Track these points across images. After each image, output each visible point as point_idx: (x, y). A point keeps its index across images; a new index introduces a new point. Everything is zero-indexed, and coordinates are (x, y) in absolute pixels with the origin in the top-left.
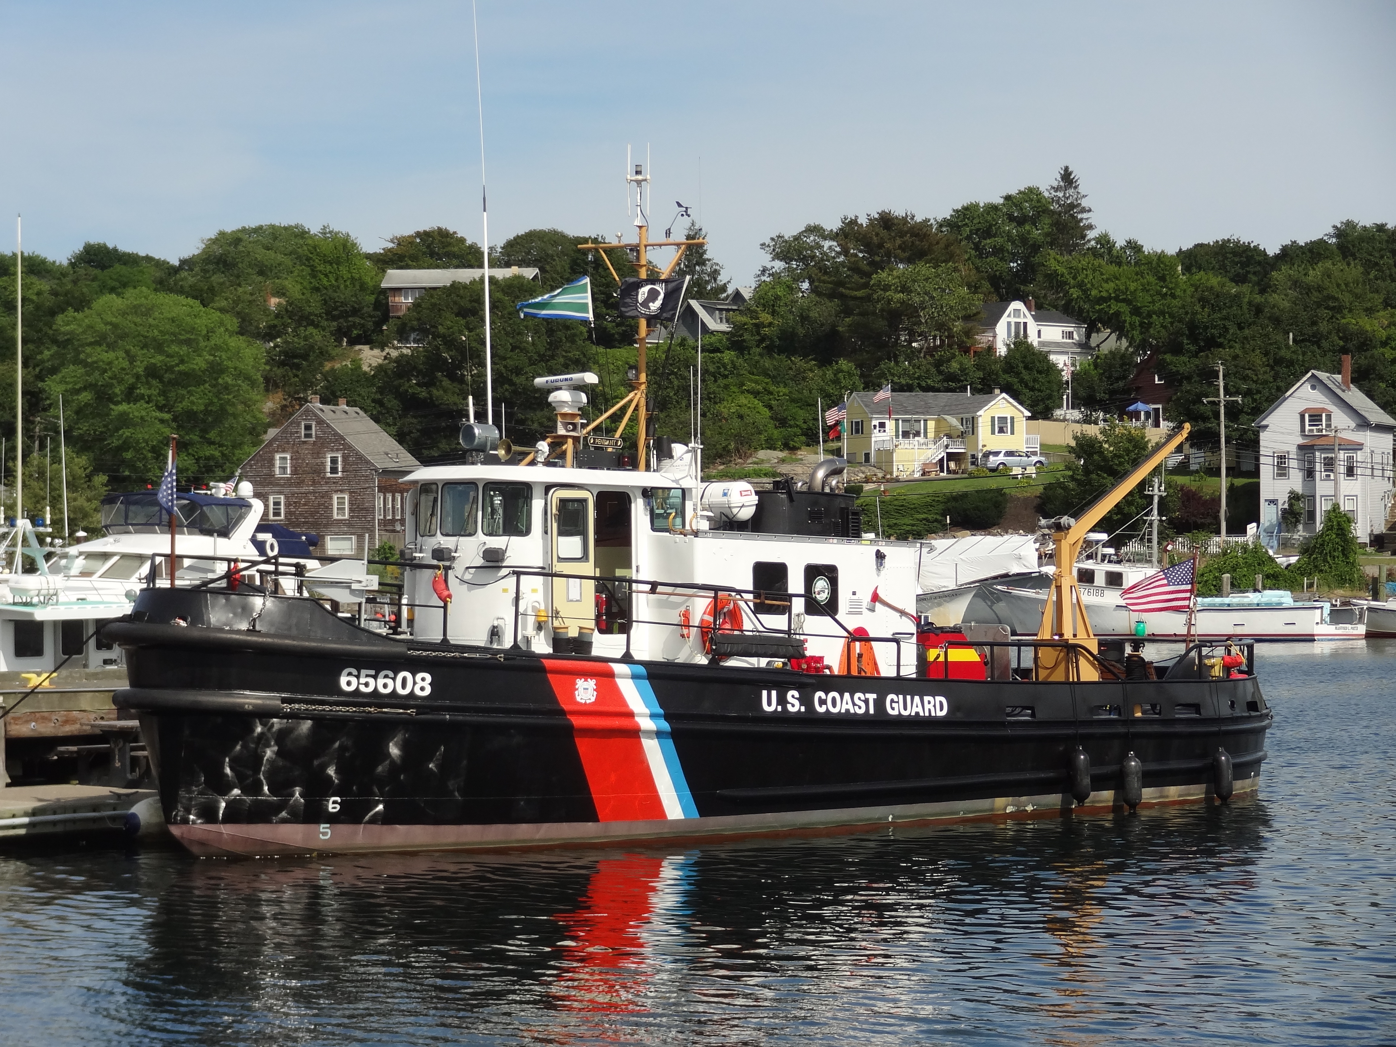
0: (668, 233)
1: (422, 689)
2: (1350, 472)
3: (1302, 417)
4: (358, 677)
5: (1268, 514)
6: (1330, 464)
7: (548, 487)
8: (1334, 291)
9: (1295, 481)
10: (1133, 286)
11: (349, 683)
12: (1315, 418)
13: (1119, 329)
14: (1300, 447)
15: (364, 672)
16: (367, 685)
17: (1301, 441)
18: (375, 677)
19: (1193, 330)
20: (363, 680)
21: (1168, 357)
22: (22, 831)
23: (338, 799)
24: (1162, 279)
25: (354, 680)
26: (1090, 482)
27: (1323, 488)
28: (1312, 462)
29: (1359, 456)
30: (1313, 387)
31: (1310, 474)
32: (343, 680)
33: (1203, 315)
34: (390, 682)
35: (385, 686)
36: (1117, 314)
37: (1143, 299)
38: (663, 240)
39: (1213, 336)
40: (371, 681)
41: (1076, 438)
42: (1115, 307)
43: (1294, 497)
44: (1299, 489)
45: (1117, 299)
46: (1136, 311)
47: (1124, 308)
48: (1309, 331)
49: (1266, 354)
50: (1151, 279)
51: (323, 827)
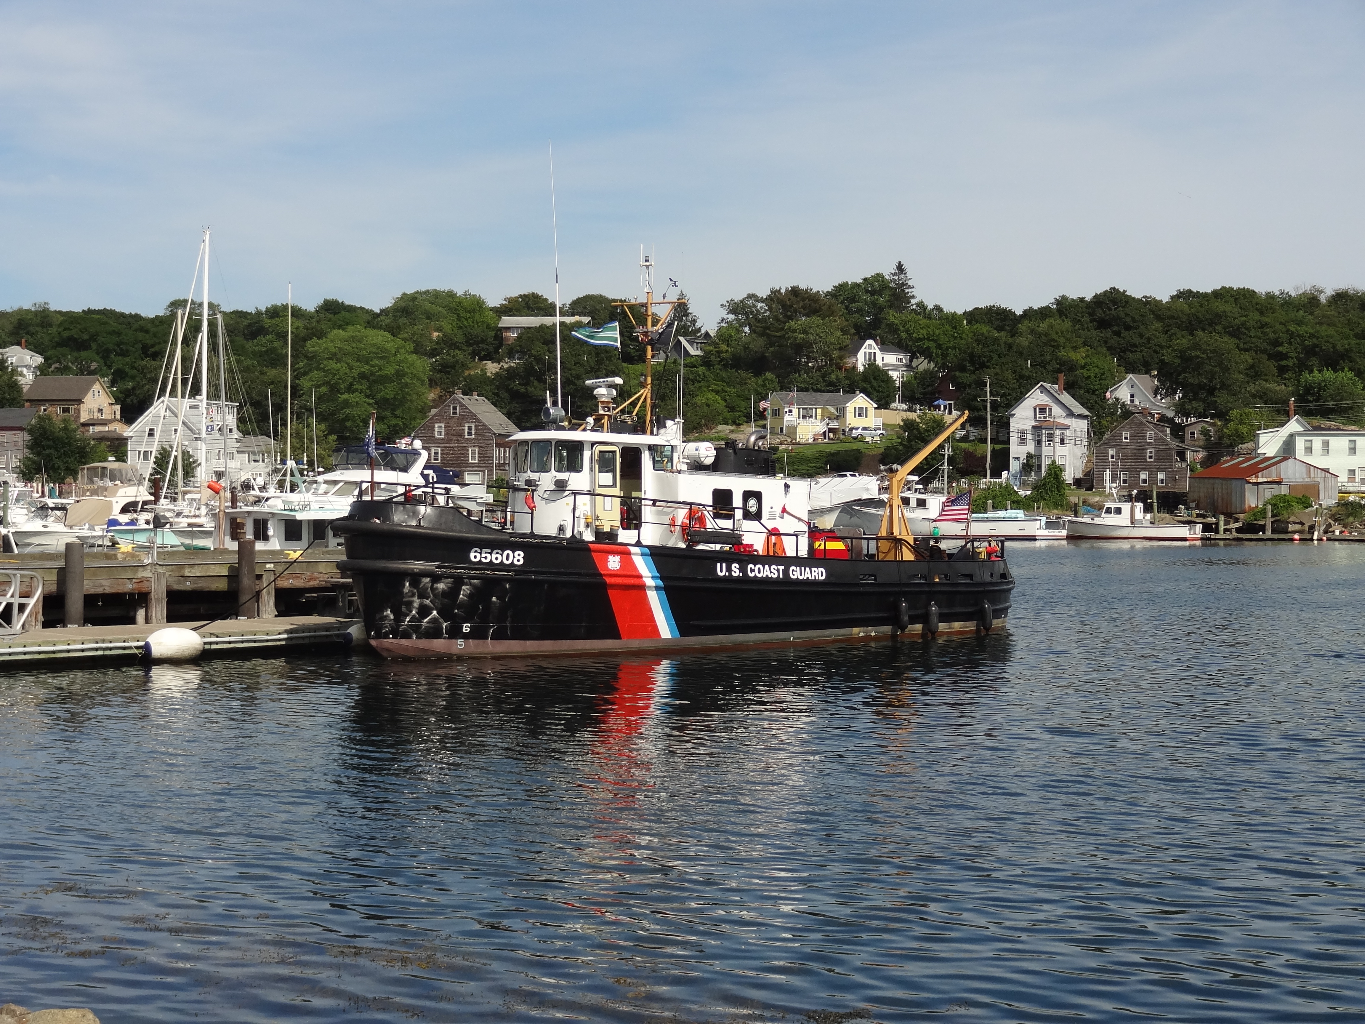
0: (664, 296)
1: (518, 560)
2: (1062, 442)
3: (1035, 409)
4: (481, 553)
5: (1014, 466)
6: (1050, 437)
7: (593, 444)
8: (1054, 336)
9: (1030, 447)
10: (937, 332)
11: (475, 557)
12: (1043, 410)
13: (930, 357)
14: (1033, 427)
15: (484, 550)
16: (486, 558)
17: (1034, 423)
18: (491, 553)
19: (973, 358)
20: (483, 555)
21: (957, 373)
22: (284, 643)
23: (468, 625)
24: (955, 328)
25: (478, 555)
26: (911, 446)
27: (1046, 451)
28: (1040, 436)
29: (1068, 433)
30: (1042, 392)
31: (1039, 443)
32: (472, 555)
33: (978, 349)
34: (499, 556)
35: (497, 559)
36: (928, 348)
37: (943, 339)
38: (662, 301)
39: (984, 362)
40: (488, 555)
41: (903, 420)
42: (927, 344)
43: (1029, 456)
44: (1032, 452)
45: (928, 339)
46: (939, 346)
47: (932, 344)
48: (1039, 359)
49: (1015, 372)
50: (948, 328)
51: (460, 641)
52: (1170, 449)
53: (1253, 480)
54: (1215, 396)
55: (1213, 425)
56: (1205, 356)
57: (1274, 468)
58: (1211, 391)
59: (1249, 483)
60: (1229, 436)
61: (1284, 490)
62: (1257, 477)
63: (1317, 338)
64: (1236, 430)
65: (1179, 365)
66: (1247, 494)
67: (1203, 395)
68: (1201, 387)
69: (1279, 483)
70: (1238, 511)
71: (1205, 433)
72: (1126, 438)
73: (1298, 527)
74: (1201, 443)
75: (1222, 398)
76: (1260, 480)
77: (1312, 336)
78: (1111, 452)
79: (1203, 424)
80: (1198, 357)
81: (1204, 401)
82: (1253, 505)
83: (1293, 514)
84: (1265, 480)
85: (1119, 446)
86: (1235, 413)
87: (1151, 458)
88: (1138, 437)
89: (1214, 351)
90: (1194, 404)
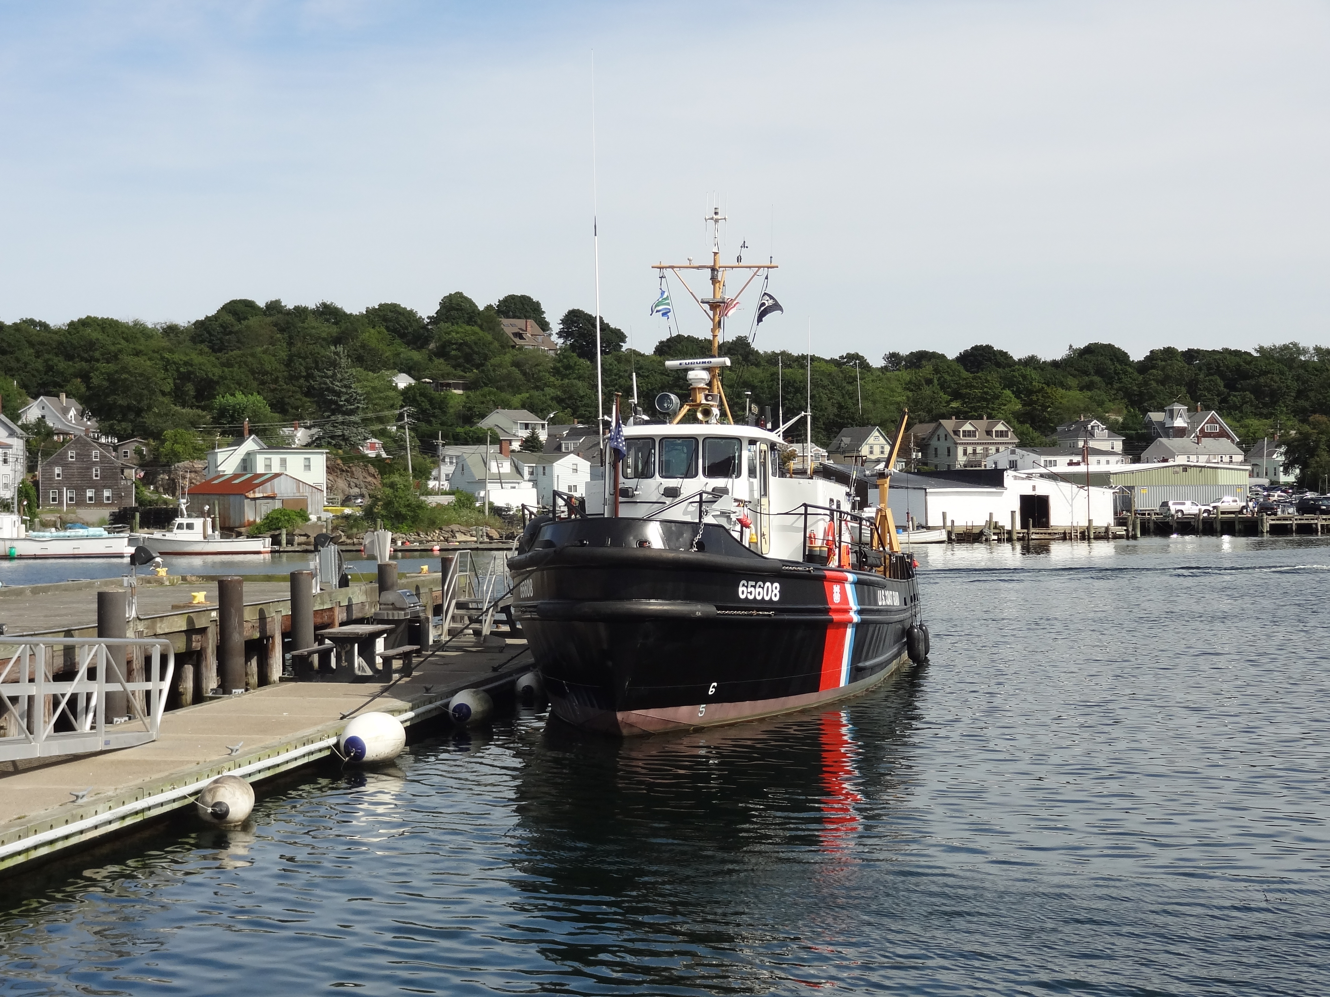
0: (739, 259)
1: (776, 595)
2: (5, 461)
4: (747, 587)
7: (753, 442)
11: (743, 593)
15: (750, 583)
16: (751, 593)
20: (749, 590)
23: (715, 684)
25: (745, 589)
32: (741, 589)
34: (761, 590)
35: (759, 594)
38: (736, 264)
40: (753, 589)
51: (702, 707)
52: (116, 468)
53: (251, 495)
54: (143, 418)
55: (146, 445)
56: (132, 379)
57: (268, 484)
58: (139, 412)
59: (247, 498)
60: (166, 455)
61: (278, 505)
62: (254, 492)
63: (192, 365)
64: (172, 449)
65: (107, 388)
66: (246, 508)
67: (132, 416)
68: (129, 408)
69: (273, 498)
70: (237, 525)
71: (138, 452)
72: (72, 457)
73: (303, 539)
74: (135, 462)
75: (149, 420)
76: (258, 495)
77: (186, 363)
78: (57, 470)
79: (137, 444)
80: (126, 379)
81: (132, 421)
82: (252, 519)
83: (298, 527)
84: (261, 495)
85: (65, 466)
86: (169, 433)
87: (96, 476)
88: (83, 456)
89: (141, 375)
90: (124, 425)
